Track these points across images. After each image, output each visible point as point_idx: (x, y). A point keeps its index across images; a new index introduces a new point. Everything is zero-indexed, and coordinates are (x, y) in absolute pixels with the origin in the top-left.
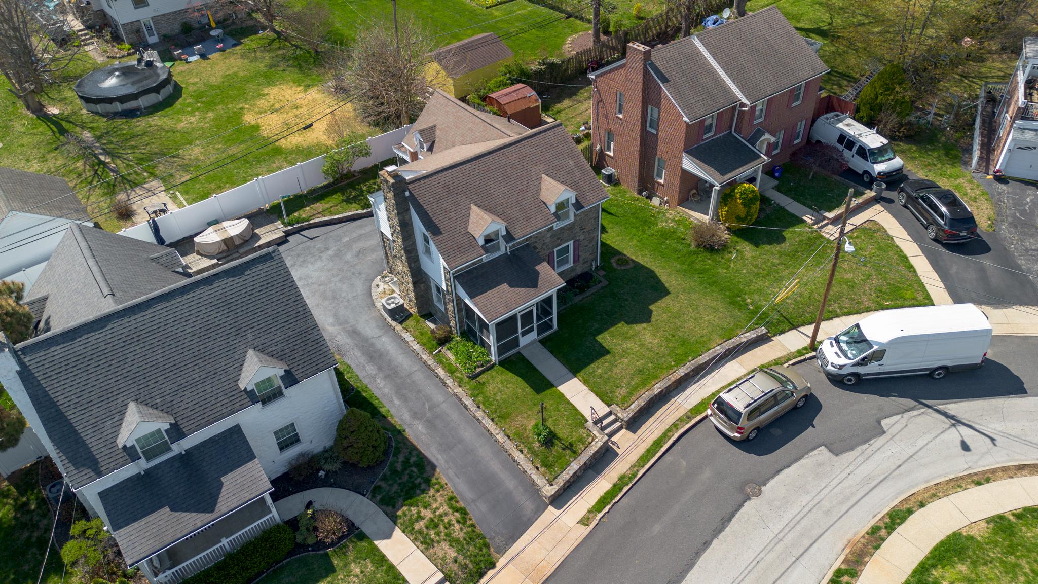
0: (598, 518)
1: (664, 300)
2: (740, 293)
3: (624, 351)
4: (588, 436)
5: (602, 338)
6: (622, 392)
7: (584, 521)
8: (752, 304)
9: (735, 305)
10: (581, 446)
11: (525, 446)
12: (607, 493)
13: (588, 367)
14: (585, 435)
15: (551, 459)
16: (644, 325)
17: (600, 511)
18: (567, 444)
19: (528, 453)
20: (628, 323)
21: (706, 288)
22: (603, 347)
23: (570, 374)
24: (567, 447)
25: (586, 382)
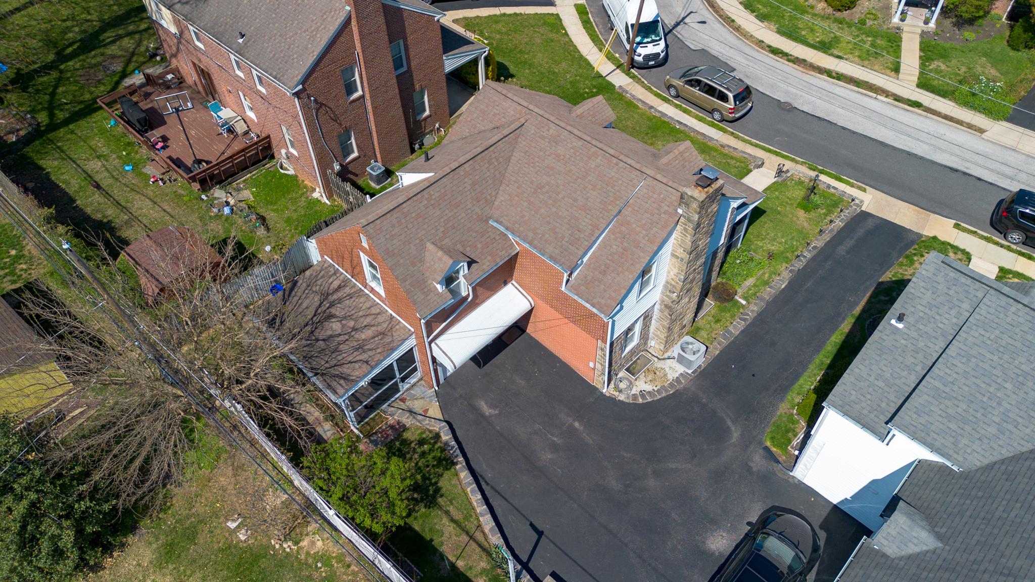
0: (856, 183)
7: (864, 190)
17: (849, 181)
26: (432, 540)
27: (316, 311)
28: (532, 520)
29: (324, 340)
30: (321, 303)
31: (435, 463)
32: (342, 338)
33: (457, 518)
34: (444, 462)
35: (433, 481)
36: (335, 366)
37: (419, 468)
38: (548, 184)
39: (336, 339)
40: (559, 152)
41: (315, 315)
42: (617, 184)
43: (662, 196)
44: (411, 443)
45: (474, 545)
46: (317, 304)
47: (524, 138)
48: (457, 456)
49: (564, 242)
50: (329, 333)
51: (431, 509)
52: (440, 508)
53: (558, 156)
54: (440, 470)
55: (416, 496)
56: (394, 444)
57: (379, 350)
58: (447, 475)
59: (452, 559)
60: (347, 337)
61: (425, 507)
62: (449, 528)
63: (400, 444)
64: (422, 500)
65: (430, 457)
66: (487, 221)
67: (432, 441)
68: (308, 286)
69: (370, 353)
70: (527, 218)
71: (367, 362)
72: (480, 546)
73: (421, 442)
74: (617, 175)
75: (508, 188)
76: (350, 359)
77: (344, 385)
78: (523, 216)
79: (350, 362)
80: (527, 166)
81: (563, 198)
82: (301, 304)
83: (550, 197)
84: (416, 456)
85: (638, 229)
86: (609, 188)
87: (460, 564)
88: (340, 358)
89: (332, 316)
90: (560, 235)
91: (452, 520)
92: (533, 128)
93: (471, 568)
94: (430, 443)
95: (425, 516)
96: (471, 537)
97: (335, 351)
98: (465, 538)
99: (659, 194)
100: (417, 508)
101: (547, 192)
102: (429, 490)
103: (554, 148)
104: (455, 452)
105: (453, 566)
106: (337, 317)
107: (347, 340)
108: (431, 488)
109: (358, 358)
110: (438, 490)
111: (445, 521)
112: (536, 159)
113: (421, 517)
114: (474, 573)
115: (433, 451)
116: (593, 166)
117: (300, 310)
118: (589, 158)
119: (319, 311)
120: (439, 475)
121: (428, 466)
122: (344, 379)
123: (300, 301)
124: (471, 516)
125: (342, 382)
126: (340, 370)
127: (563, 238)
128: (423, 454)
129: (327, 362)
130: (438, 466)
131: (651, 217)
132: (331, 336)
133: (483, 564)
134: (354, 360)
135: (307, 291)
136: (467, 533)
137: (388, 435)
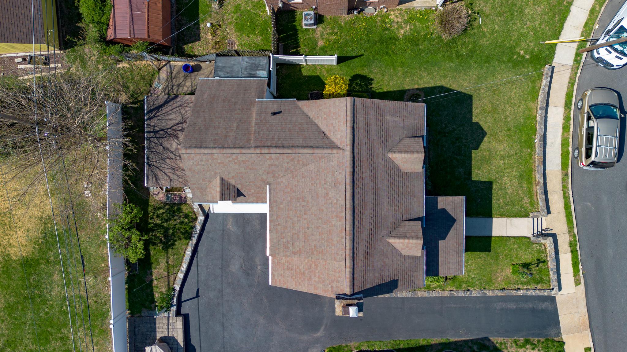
0: (581, 275)
1: (474, 106)
2: (512, 51)
3: (498, 173)
4: (540, 246)
5: (476, 176)
6: (526, 201)
7: (577, 283)
8: (526, 53)
9: (518, 66)
10: (543, 255)
11: (518, 284)
12: (573, 259)
13: (493, 205)
14: (538, 247)
15: (537, 277)
16: (486, 139)
17: (579, 271)
18: (536, 262)
19: (523, 286)
20: (477, 148)
21: (488, 68)
22: (485, 182)
23: (488, 219)
24: (538, 263)
25: (502, 215)
26: (152, 263)
27: (172, 127)
28: (200, 289)
29: (164, 148)
30: (178, 124)
31: (183, 231)
32: (172, 156)
33: (170, 263)
34: (187, 234)
35: (175, 238)
36: (157, 168)
37: (175, 228)
38: (308, 202)
39: (169, 153)
40: (330, 193)
41: (170, 128)
42: (331, 246)
43: (339, 279)
44: (182, 212)
45: (166, 280)
46: (177, 122)
47: (326, 162)
48: (194, 237)
49: (282, 240)
50: (169, 146)
51: (163, 251)
52: (167, 253)
53: (327, 194)
54: (182, 237)
55: (163, 239)
56: (175, 207)
57: (181, 180)
58: (183, 241)
59: (154, 277)
60: (173, 157)
61: (162, 248)
62: (163, 264)
63: (177, 209)
64: (164, 243)
65: (183, 227)
66: (266, 184)
67: (191, 220)
68: (180, 106)
69: (176, 177)
70: (282, 206)
71: (171, 180)
72: (169, 282)
73: (186, 216)
74: (335, 243)
75: (291, 179)
76: (167, 171)
77: (154, 182)
78: (281, 203)
79: (164, 173)
80: (311, 179)
81: (305, 219)
82: (170, 114)
83: (301, 211)
84: (178, 221)
85: (317, 275)
86: (326, 243)
87: (155, 282)
88: (163, 165)
89: (176, 137)
90: (284, 235)
91: (167, 262)
92: (336, 162)
93: (157, 287)
94: (189, 220)
95: (159, 251)
96: (168, 276)
97: (163, 159)
98: (166, 274)
99: (339, 277)
100: (158, 245)
101: (303, 206)
102: (170, 241)
103: (330, 187)
104: (195, 234)
105: (152, 281)
106: (178, 140)
107: (172, 159)
108: (172, 241)
109: (169, 174)
110: (173, 244)
111: (164, 261)
112: (318, 182)
113: (157, 250)
114: (157, 290)
115: (187, 225)
116: (333, 223)
117: (166, 118)
118: (337, 216)
119: (174, 128)
120: (180, 238)
121: (179, 230)
122: (156, 179)
123: (170, 112)
124: (176, 267)
125: (154, 179)
126: (158, 172)
127: (284, 238)
128: (182, 223)
129: (156, 162)
130: (183, 234)
131: (326, 280)
132: (168, 149)
133: (164, 290)
134: (168, 174)
135: (177, 109)
136: (168, 273)
137: (176, 199)
